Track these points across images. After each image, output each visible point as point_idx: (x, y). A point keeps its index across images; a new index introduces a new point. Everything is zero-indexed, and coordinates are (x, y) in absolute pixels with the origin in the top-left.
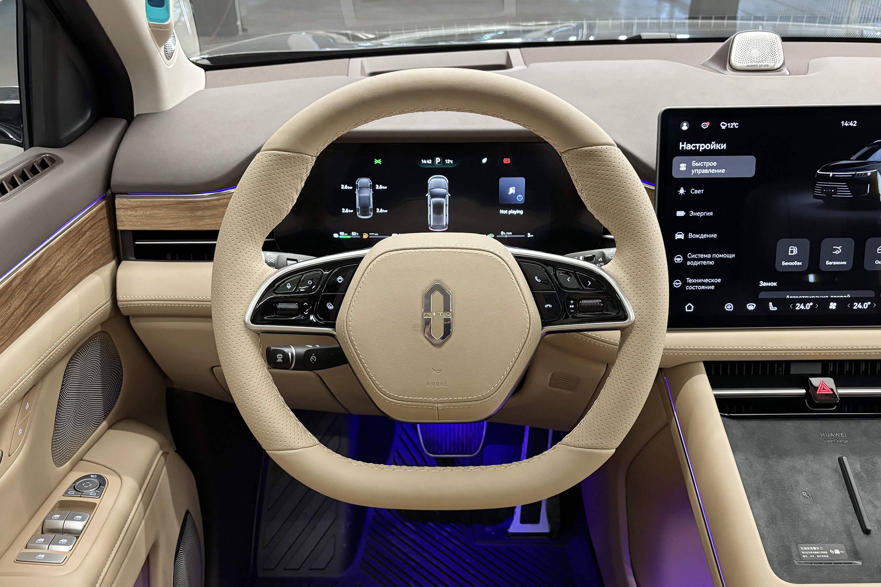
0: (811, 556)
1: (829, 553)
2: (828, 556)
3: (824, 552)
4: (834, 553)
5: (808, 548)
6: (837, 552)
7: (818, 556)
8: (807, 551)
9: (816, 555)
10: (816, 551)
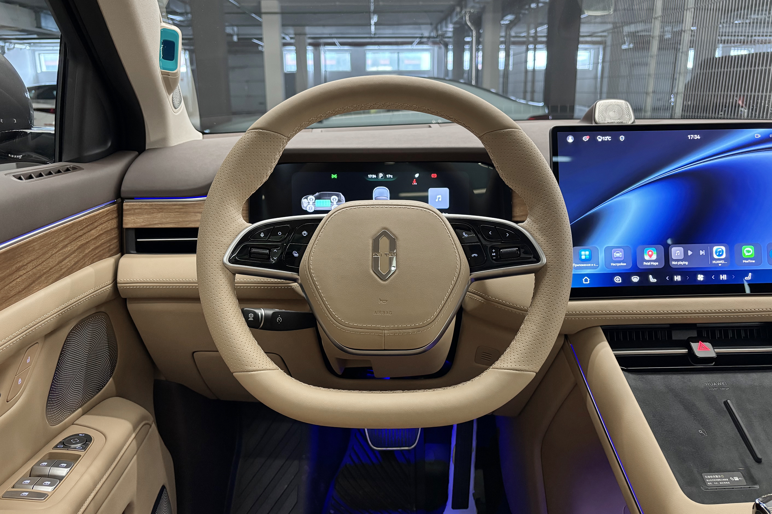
0: (715, 483)
1: (730, 480)
2: (729, 483)
3: (725, 480)
4: (733, 480)
5: (712, 477)
6: (736, 479)
7: (721, 483)
8: (711, 479)
9: (719, 482)
10: (719, 478)
